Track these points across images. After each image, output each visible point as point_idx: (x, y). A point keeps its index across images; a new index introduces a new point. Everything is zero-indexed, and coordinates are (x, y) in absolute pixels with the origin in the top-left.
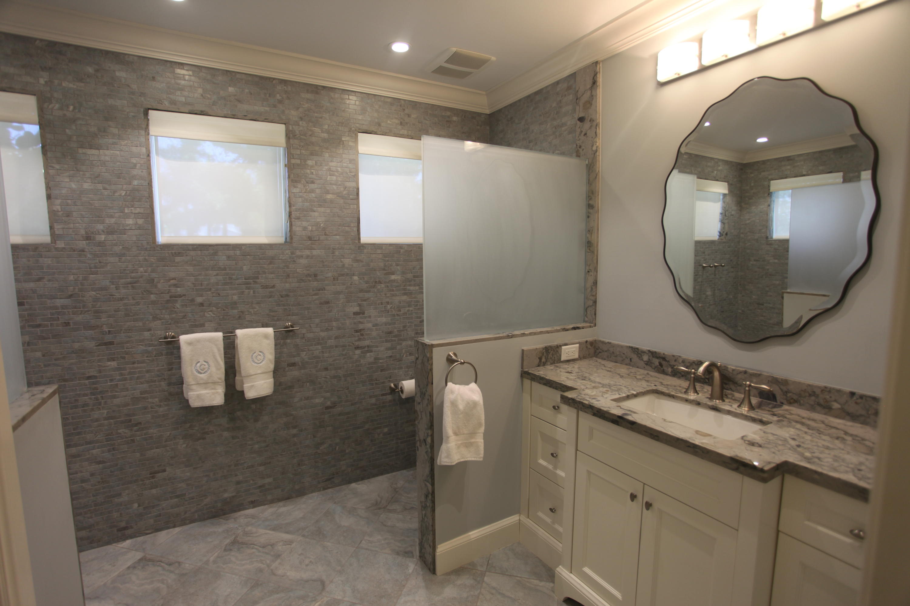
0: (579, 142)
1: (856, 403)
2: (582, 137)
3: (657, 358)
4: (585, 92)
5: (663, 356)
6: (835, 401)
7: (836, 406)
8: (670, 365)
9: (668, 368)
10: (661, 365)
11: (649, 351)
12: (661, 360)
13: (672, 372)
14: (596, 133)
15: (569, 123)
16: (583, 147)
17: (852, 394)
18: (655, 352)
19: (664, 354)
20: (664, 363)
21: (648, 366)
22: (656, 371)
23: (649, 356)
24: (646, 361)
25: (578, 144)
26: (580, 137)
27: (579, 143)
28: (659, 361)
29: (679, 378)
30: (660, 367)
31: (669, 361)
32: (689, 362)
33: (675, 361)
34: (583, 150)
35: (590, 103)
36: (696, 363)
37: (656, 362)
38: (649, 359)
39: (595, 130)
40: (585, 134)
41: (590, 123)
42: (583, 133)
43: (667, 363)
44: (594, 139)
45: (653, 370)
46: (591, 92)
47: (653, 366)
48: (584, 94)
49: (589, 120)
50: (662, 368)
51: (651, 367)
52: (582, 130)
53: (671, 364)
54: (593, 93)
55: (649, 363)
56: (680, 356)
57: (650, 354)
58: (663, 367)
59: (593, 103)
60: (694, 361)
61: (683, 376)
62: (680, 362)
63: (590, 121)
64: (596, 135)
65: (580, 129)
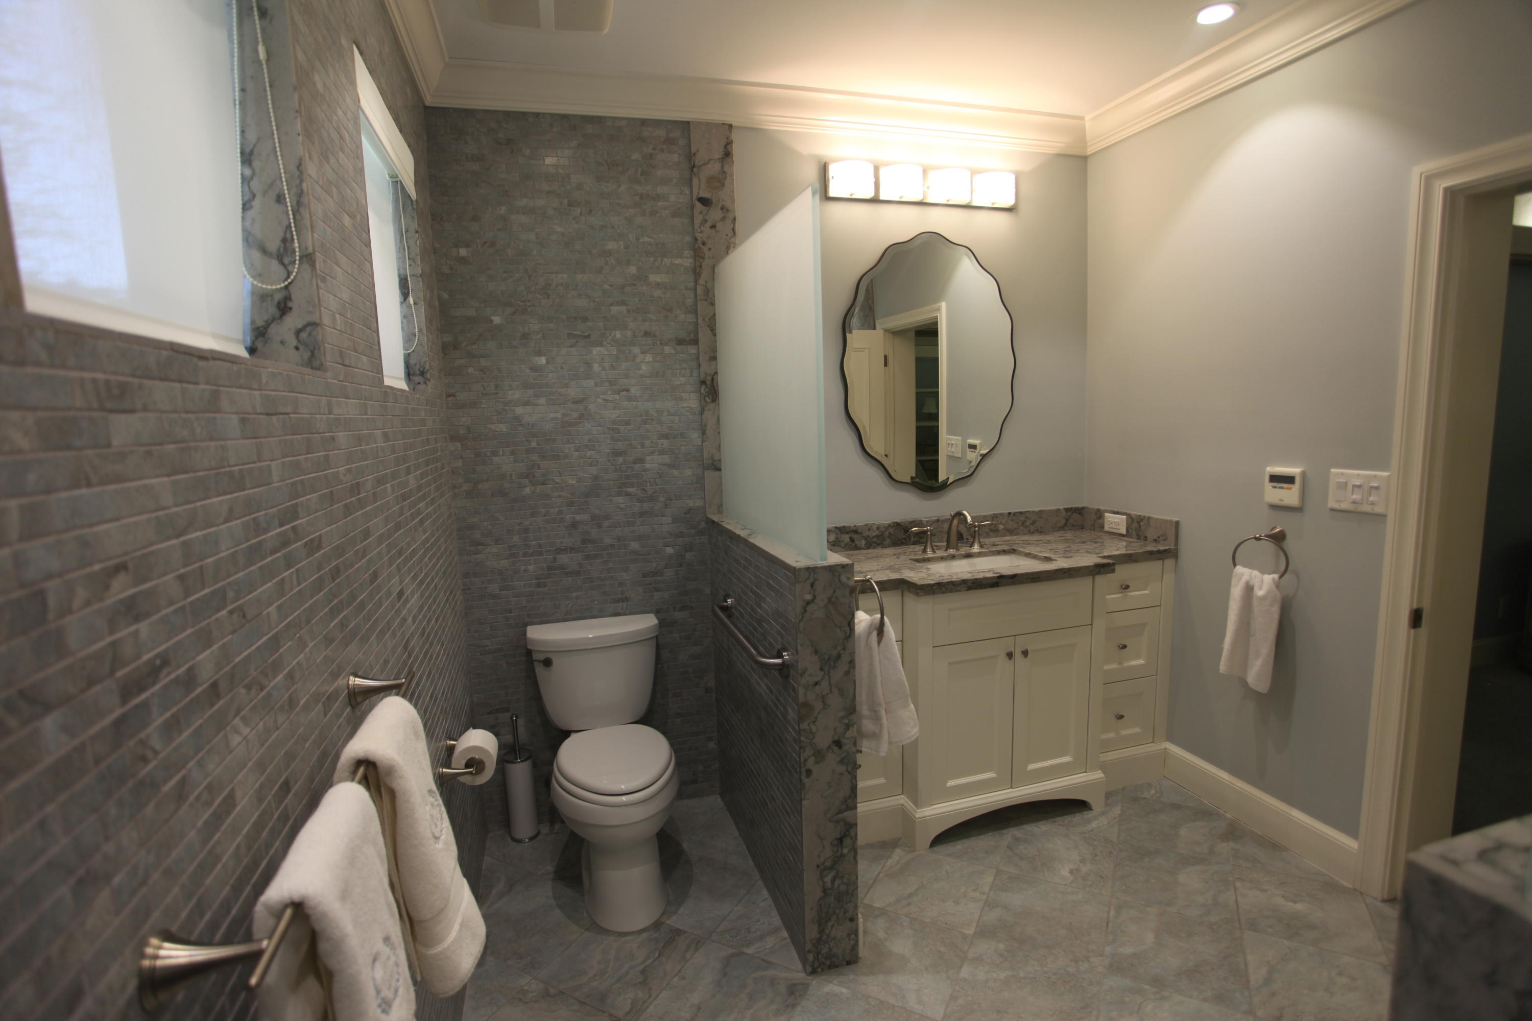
0: (700, 235)
1: (1012, 520)
2: (706, 228)
3: (847, 533)
4: (709, 161)
5: (855, 529)
6: (1001, 523)
7: (1001, 527)
8: (864, 537)
9: (861, 542)
10: (852, 540)
11: (836, 528)
12: (853, 534)
13: (866, 544)
14: (733, 229)
15: (672, 198)
16: (709, 246)
17: (1010, 513)
18: (844, 527)
19: (855, 526)
20: (855, 536)
21: (835, 547)
22: (847, 549)
23: (836, 534)
24: (833, 542)
25: (699, 238)
26: (703, 229)
27: (701, 237)
28: (850, 536)
29: (875, 548)
30: (851, 543)
31: (862, 533)
32: (884, 527)
33: (869, 530)
34: (710, 249)
35: (721, 180)
36: (892, 525)
37: (846, 538)
38: (837, 538)
39: (732, 225)
40: (713, 227)
41: (721, 211)
42: (708, 224)
43: (859, 535)
44: (731, 238)
45: (843, 550)
46: (723, 166)
47: (843, 545)
48: (708, 163)
49: (720, 206)
50: (854, 544)
51: (840, 546)
52: (706, 217)
53: (864, 535)
54: (726, 168)
55: (837, 543)
56: (874, 524)
57: (837, 531)
58: (855, 541)
59: (727, 182)
60: (890, 524)
61: (878, 545)
62: (875, 529)
63: (722, 208)
64: (735, 234)
65: (702, 216)
